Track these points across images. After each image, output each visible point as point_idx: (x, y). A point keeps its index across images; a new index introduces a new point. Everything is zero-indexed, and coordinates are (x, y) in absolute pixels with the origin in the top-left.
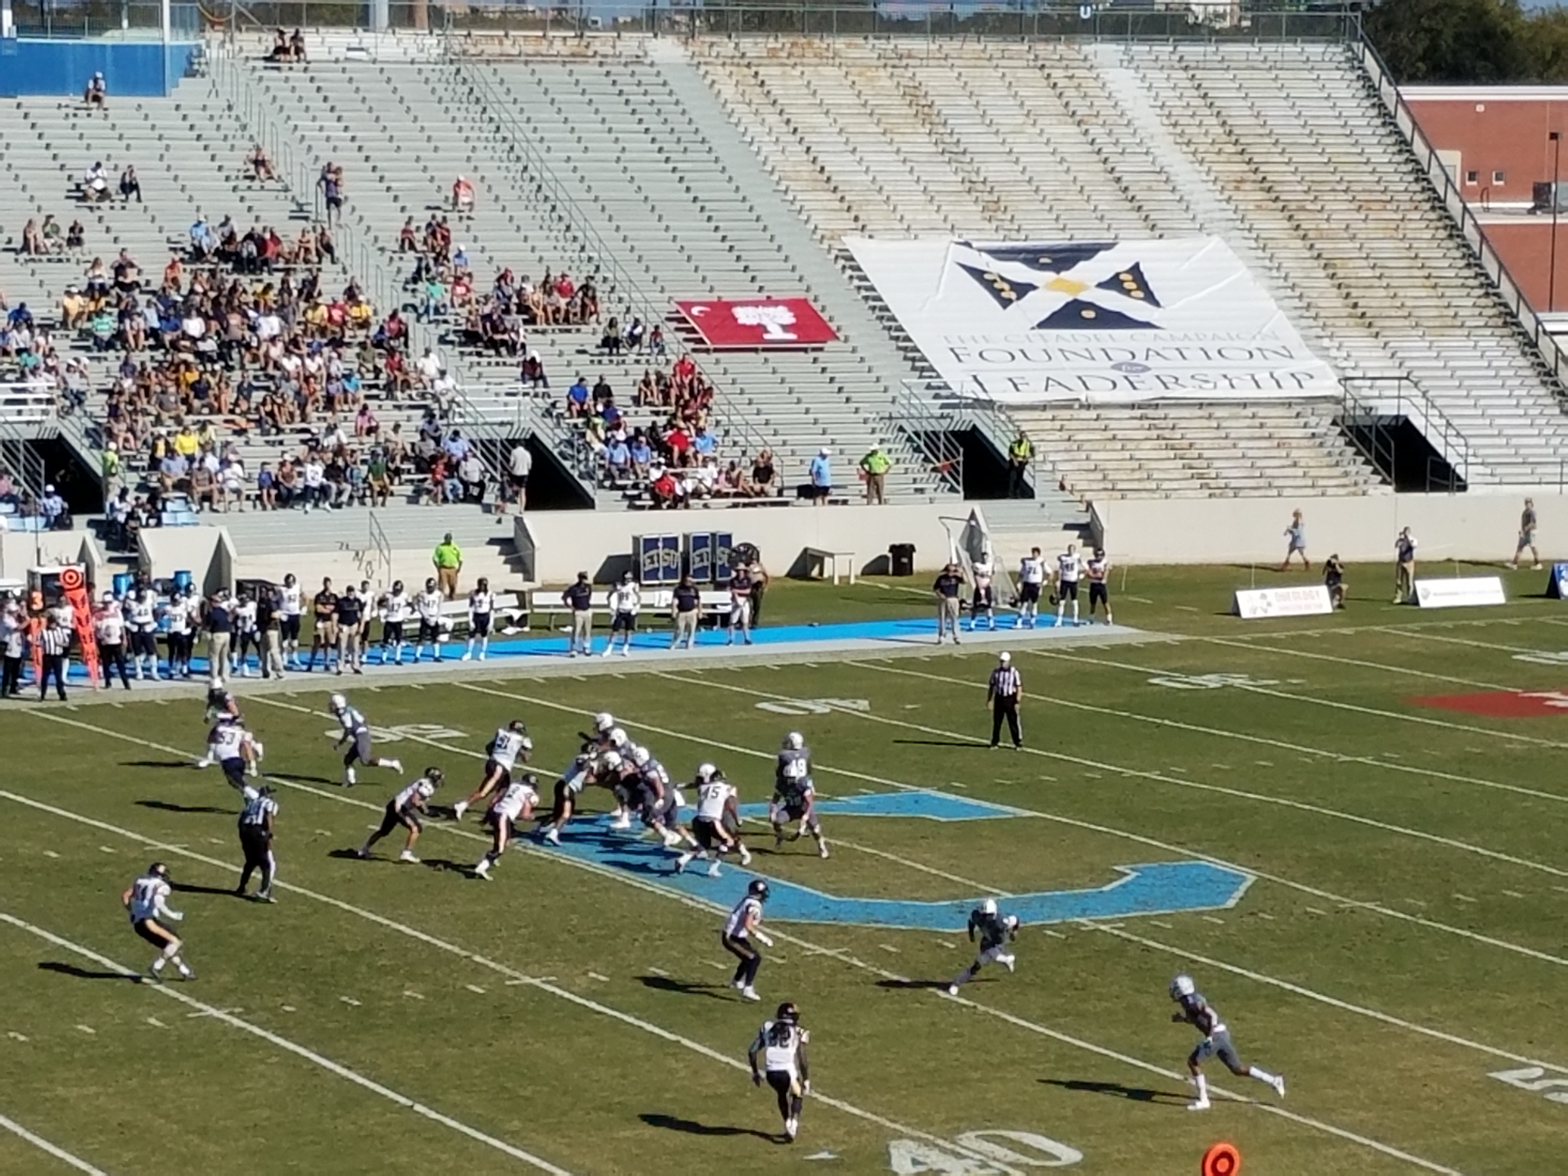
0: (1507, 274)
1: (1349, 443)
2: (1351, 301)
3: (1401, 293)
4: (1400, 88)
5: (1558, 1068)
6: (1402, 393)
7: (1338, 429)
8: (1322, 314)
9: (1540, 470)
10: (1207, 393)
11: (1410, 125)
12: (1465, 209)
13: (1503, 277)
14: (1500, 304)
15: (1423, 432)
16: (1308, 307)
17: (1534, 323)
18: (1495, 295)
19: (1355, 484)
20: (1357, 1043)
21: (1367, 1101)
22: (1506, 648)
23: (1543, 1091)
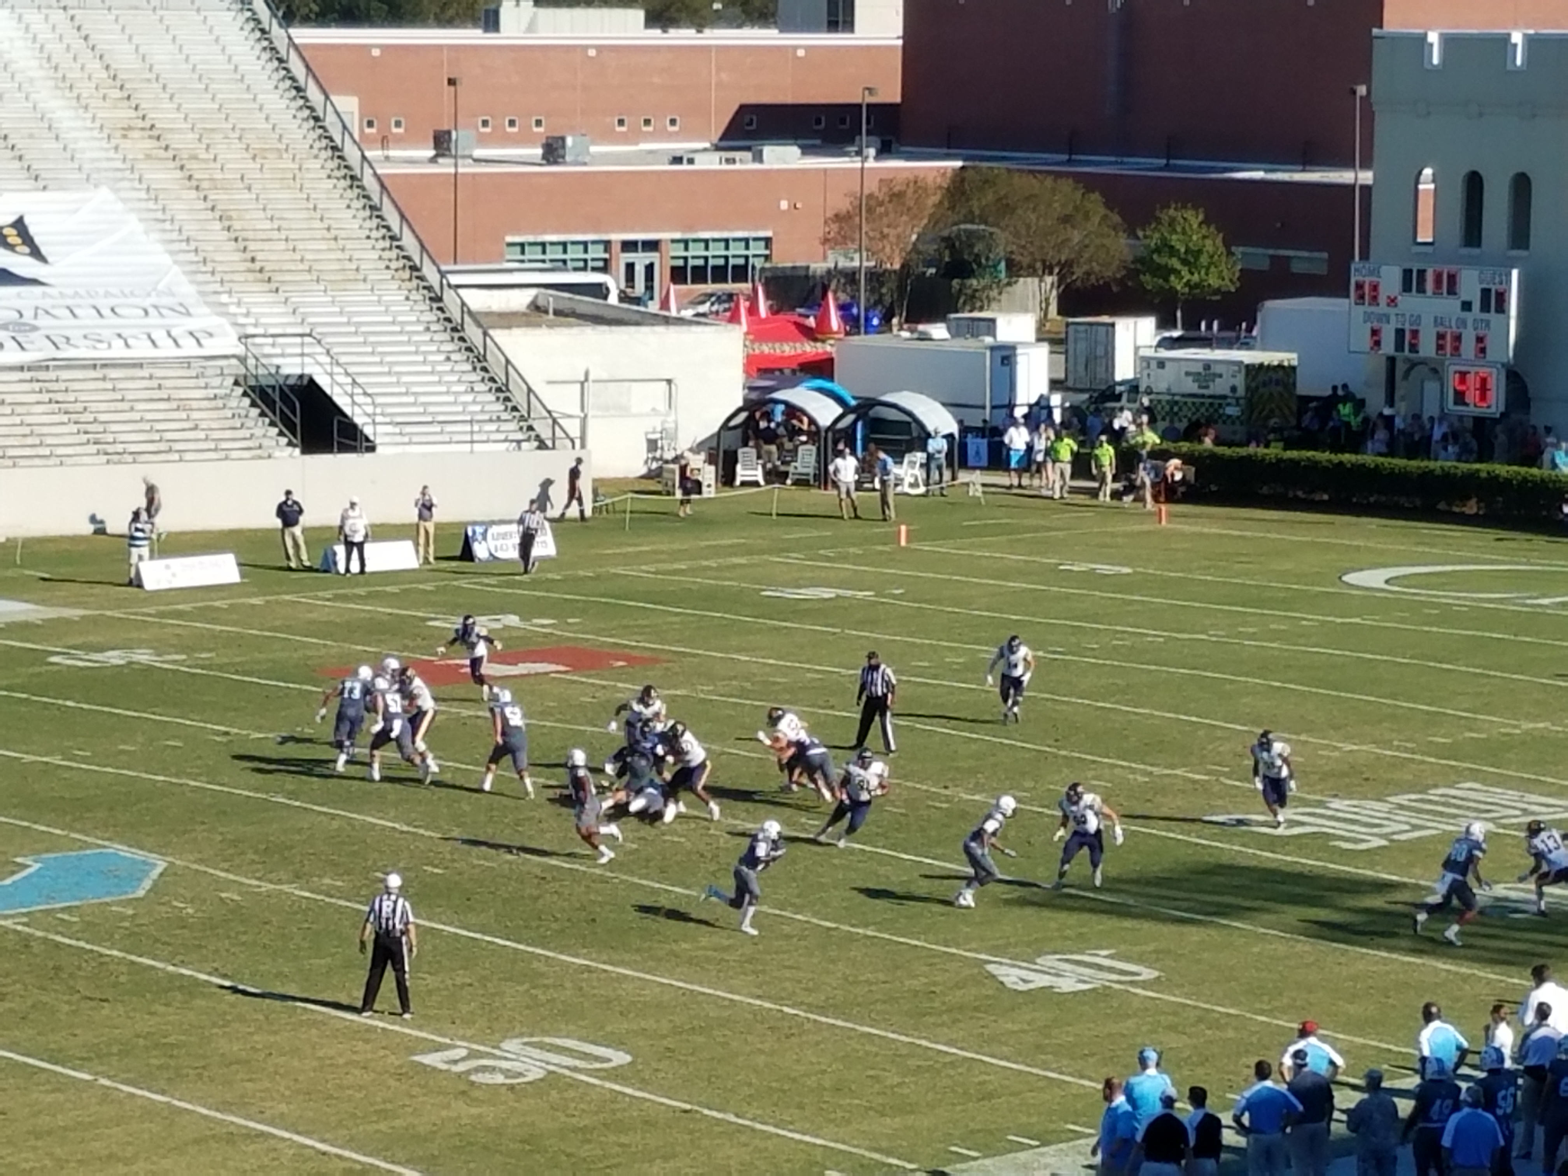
0: (410, 226)
1: (253, 404)
2: (248, 255)
3: (300, 245)
4: (291, 31)
5: (482, 1048)
6: (307, 350)
7: (239, 391)
8: (219, 269)
9: (449, 428)
10: (102, 352)
11: (304, 70)
12: (364, 157)
13: (405, 228)
14: (404, 257)
15: (328, 391)
16: (205, 261)
17: (438, 276)
18: (398, 247)
19: (260, 447)
20: (275, 1033)
21: (287, 1093)
22: (420, 614)
23: (468, 1072)
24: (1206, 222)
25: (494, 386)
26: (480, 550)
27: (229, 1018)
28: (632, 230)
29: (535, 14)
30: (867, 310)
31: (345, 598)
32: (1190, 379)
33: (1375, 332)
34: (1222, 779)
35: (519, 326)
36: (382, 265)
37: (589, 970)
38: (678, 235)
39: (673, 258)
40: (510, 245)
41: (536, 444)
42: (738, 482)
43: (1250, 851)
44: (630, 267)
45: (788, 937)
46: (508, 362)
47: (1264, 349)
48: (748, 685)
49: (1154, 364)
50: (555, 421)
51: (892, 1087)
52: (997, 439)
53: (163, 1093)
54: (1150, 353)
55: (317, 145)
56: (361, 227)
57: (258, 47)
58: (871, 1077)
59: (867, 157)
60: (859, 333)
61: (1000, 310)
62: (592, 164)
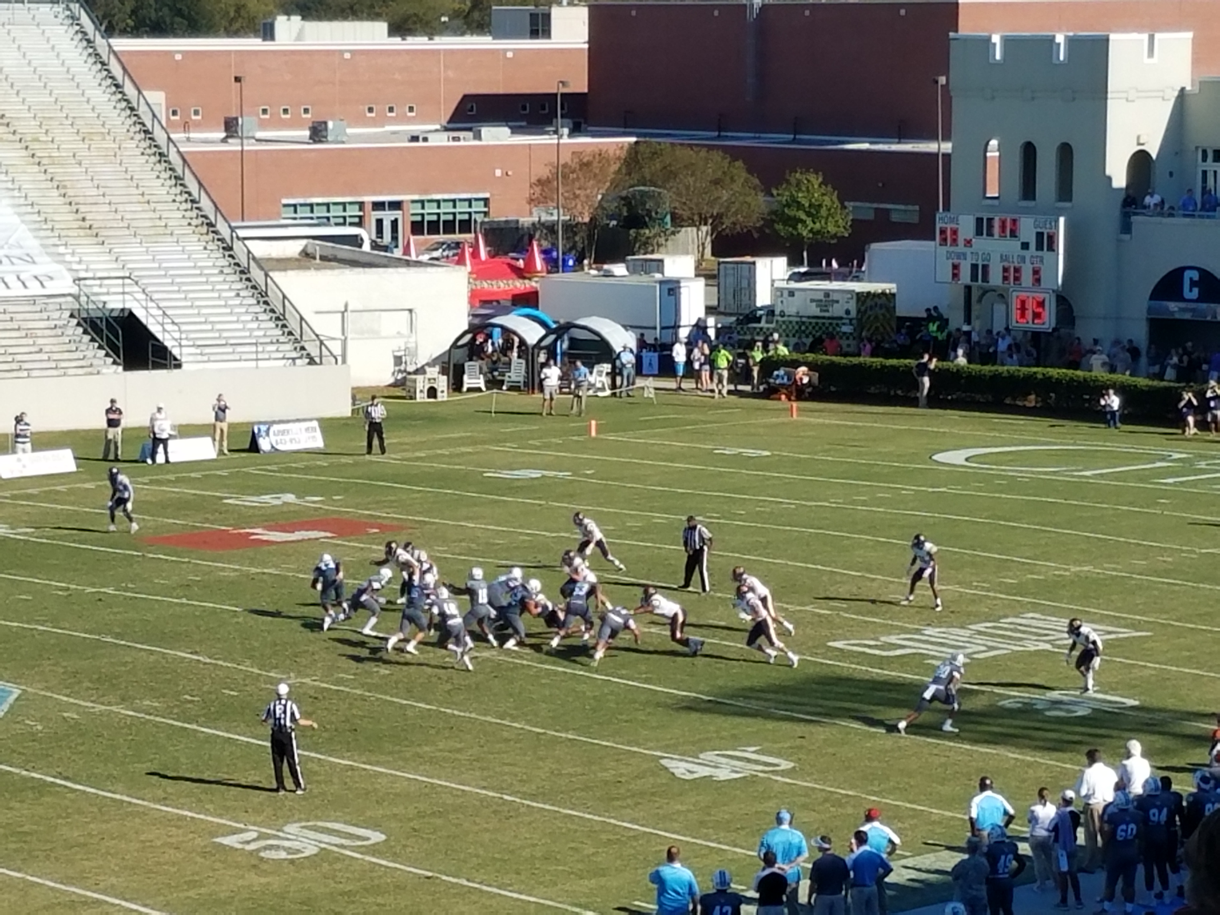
0: (206, 192)
1: (85, 332)
2: (80, 216)
3: (121, 208)
4: (111, 41)
5: (269, 831)
6: (127, 289)
7: (75, 321)
8: (57, 226)
9: (239, 349)
11: (121, 72)
12: (169, 138)
13: (203, 194)
14: (202, 216)
15: (144, 320)
16: (46, 221)
17: (229, 231)
18: (197, 208)
19: (91, 365)
20: (107, 822)
21: (117, 869)
22: (217, 494)
23: (258, 850)
24: (824, 183)
25: (274, 315)
26: (264, 444)
27: (70, 811)
28: (381, 194)
29: (303, 27)
30: (563, 253)
31: (159, 482)
32: (814, 304)
33: (955, 267)
34: (841, 613)
35: (292, 269)
36: (185, 222)
37: (352, 768)
38: (416, 197)
39: (413, 215)
40: (285, 206)
41: (307, 360)
42: (465, 389)
43: (864, 668)
44: (379, 222)
45: (507, 740)
46: (284, 297)
47: (870, 281)
48: (473, 546)
49: (786, 293)
50: (322, 343)
51: (588, 856)
52: (665, 353)
53: (19, 870)
54: (784, 285)
55: (133, 129)
56: (168, 193)
57: (86, 53)
58: (572, 848)
59: (562, 136)
60: (558, 272)
61: (667, 253)
62: (349, 143)
